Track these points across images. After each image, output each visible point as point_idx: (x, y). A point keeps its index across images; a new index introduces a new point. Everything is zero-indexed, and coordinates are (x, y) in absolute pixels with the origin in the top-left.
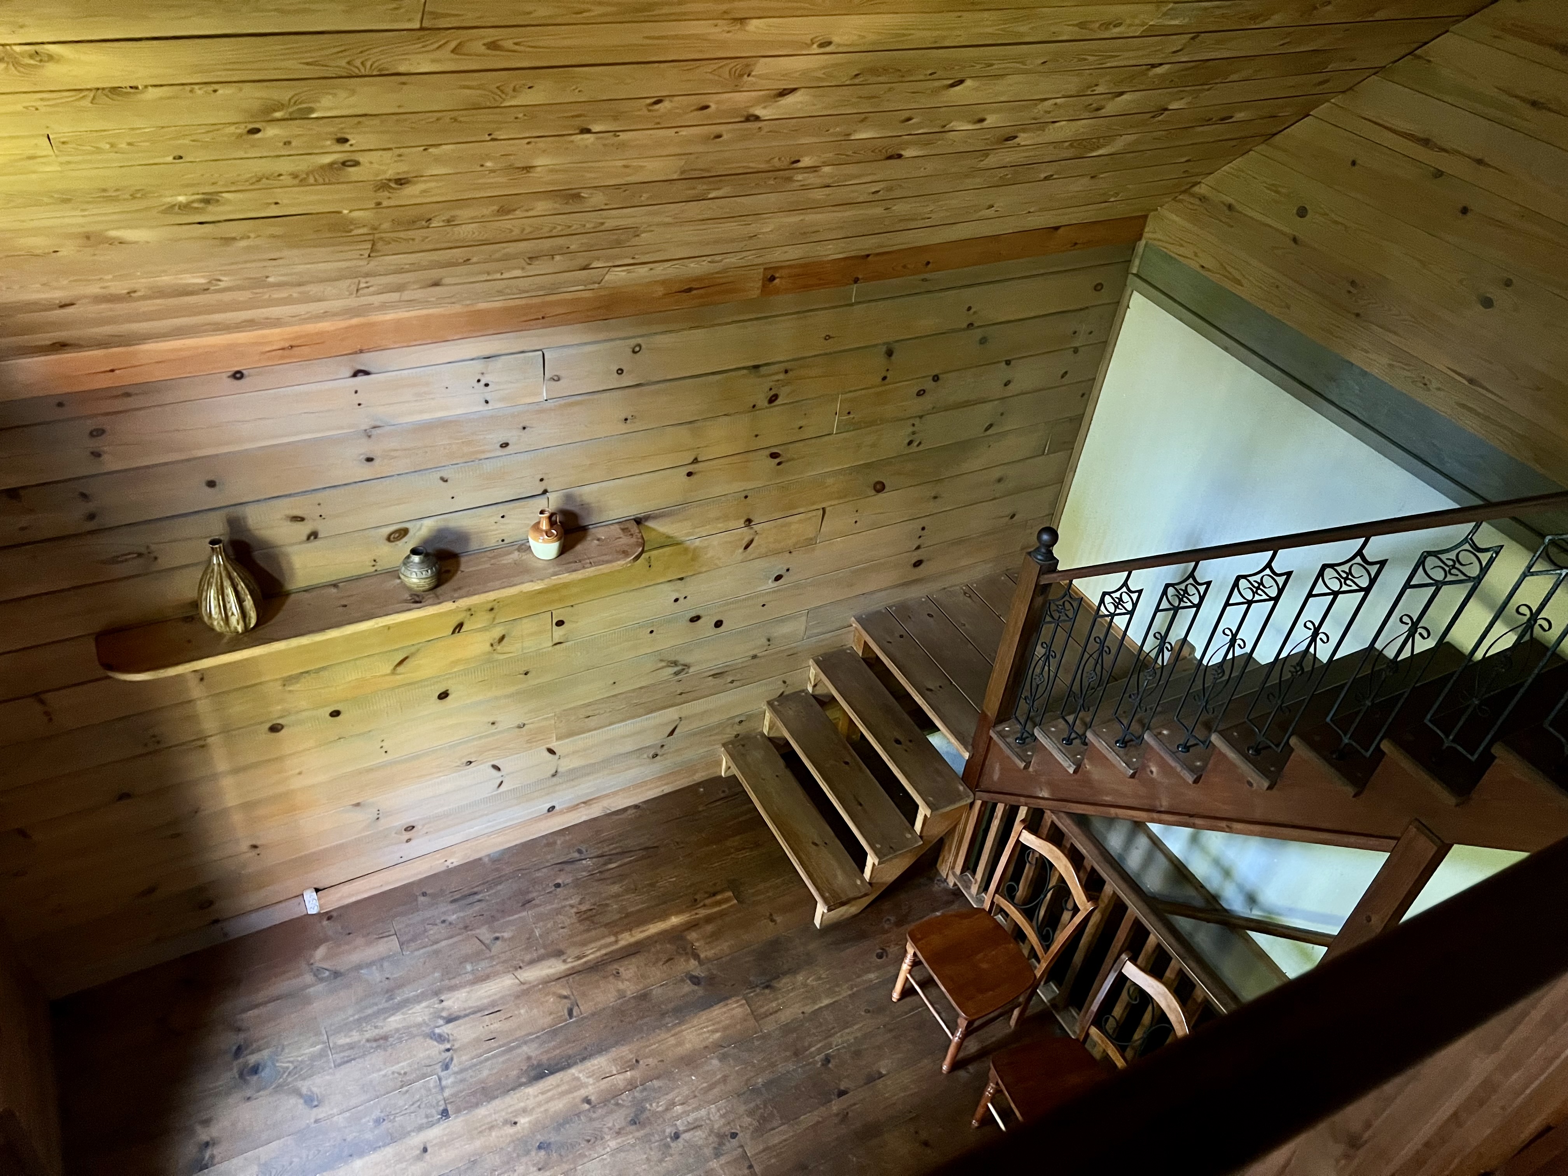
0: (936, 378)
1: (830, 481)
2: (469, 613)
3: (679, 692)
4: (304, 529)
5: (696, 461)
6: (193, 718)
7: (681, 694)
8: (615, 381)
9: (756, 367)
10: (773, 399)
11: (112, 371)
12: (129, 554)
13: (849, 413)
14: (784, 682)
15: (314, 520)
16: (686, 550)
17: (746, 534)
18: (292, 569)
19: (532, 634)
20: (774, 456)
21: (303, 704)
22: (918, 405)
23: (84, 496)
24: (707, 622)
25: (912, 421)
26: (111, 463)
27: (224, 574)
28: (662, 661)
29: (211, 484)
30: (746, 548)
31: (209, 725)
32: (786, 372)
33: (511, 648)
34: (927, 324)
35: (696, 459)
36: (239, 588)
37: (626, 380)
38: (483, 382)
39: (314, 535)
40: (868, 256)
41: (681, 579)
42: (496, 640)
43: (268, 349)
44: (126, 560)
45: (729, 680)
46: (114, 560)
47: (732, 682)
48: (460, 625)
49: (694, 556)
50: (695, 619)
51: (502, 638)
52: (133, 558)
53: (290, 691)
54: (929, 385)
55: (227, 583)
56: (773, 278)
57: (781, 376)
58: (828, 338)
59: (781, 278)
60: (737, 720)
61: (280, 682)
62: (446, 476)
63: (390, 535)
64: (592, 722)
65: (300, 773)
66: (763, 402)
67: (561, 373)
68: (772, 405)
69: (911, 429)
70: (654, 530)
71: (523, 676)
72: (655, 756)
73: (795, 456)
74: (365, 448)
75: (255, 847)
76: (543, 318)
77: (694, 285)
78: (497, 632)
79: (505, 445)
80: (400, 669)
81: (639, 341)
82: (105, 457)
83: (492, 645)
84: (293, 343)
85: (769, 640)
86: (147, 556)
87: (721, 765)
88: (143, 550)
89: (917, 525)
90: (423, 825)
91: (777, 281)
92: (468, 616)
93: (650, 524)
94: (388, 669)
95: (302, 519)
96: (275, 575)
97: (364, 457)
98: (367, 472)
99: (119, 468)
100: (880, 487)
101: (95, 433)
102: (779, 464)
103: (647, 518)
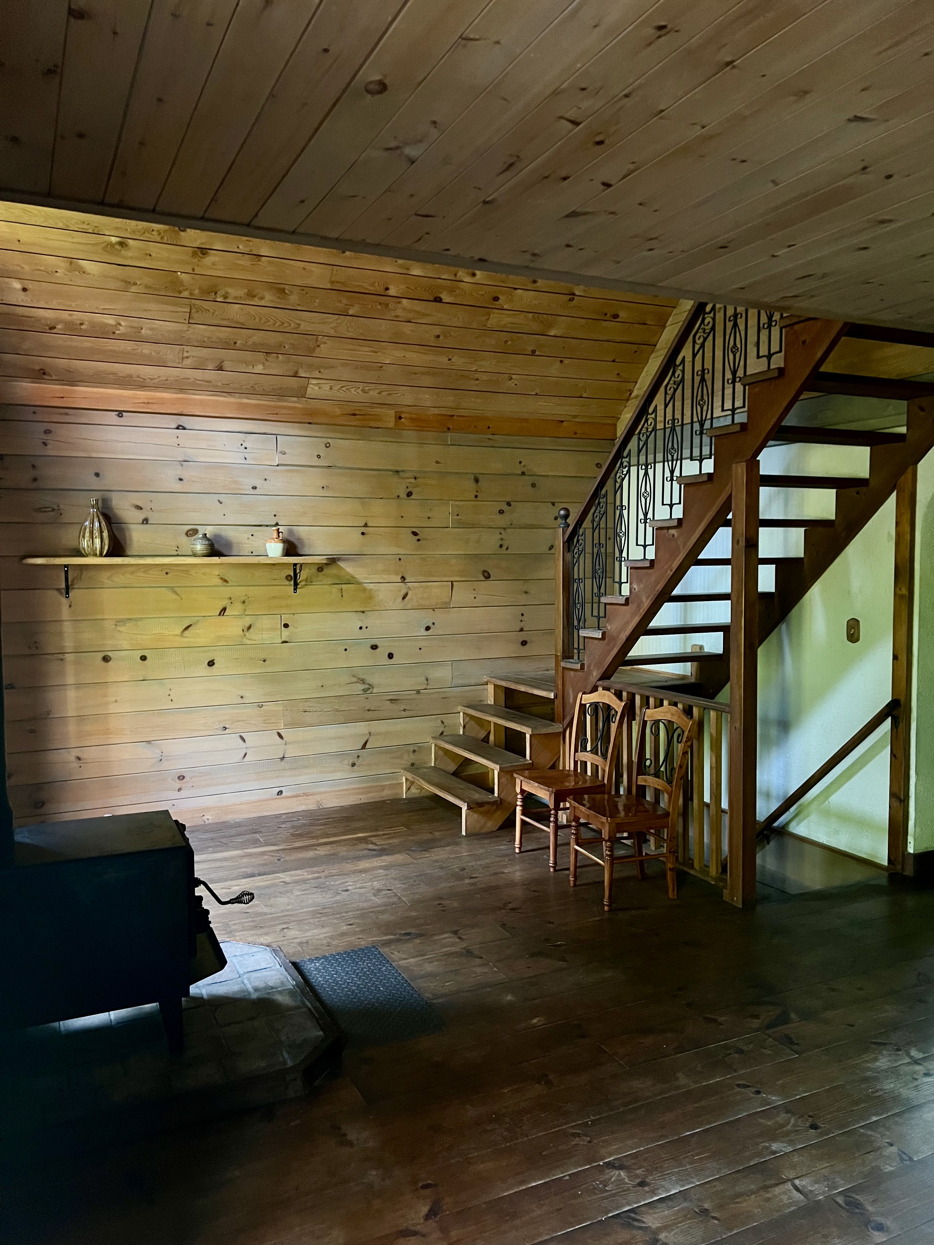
0: (509, 504)
1: (453, 561)
2: (230, 601)
3: (367, 708)
4: (141, 516)
5: (366, 525)
6: (60, 634)
7: (369, 710)
8: (315, 462)
9: (397, 472)
10: (409, 494)
11: (62, 397)
12: (48, 508)
13: (458, 515)
14: (443, 722)
15: (148, 511)
16: (365, 590)
17: (403, 588)
18: (131, 540)
19: (269, 629)
20: (415, 534)
21: (125, 645)
22: (502, 521)
23: (34, 467)
24: (382, 653)
25: (500, 530)
26: (51, 451)
27: (95, 515)
28: (354, 676)
29: (97, 475)
30: (404, 598)
31: (69, 644)
32: (415, 478)
33: (255, 636)
34: (496, 466)
35: (366, 524)
36: (102, 525)
37: (322, 463)
38: (243, 446)
39: (146, 521)
40: (453, 416)
41: (363, 612)
42: (246, 628)
43: (137, 402)
44: (46, 512)
45: (402, 708)
46: (39, 510)
47: (404, 710)
48: (224, 609)
49: (369, 597)
50: (374, 647)
51: (249, 628)
52: (49, 511)
53: (119, 631)
54: (505, 507)
55: (96, 520)
56: (400, 418)
57: (413, 480)
58: (437, 462)
59: (405, 418)
60: (411, 748)
61: (114, 622)
62: (221, 500)
63: (188, 531)
64: (308, 717)
65: (116, 702)
66: (403, 495)
67: (286, 451)
68: (409, 498)
69: (500, 536)
70: (342, 568)
71: (262, 662)
72: (353, 765)
73: (429, 538)
74: (180, 472)
75: (79, 758)
76: (276, 414)
77: (357, 413)
78: (247, 621)
79: (254, 488)
80: (187, 633)
81: (329, 440)
82: (48, 447)
83: (243, 630)
84: (150, 401)
85: (427, 680)
86: (57, 511)
87: (402, 788)
88: (55, 507)
89: (518, 610)
90: (191, 778)
91: (403, 420)
92: (230, 603)
93: (341, 564)
94: (178, 631)
95: (141, 509)
96: (122, 543)
97: (178, 477)
98: (178, 487)
99: (55, 454)
100: (487, 576)
101: (47, 432)
102: (418, 540)
103: (339, 559)
